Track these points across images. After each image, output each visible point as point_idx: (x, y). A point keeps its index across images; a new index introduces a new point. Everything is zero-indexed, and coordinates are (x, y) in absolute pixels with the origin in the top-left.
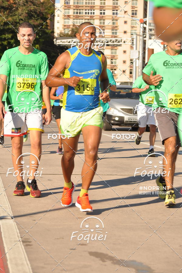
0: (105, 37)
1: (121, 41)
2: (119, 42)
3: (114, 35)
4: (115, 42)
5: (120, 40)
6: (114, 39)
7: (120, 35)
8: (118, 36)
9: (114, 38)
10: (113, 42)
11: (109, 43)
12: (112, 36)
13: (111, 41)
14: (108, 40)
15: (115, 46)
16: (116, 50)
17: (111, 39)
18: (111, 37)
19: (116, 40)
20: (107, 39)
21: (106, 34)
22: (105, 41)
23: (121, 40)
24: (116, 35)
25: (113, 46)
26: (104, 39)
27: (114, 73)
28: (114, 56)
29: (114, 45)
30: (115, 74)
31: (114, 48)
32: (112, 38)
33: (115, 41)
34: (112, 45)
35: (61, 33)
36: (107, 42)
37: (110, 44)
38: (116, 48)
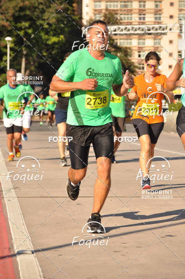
0: (147, 23)
1: (166, 29)
2: (163, 30)
3: (158, 21)
4: (158, 30)
5: (165, 27)
6: (157, 26)
7: (165, 21)
8: (162, 22)
9: (158, 24)
10: (157, 30)
11: (151, 31)
12: (155, 22)
13: (153, 28)
14: (150, 28)
15: (159, 34)
16: (160, 39)
17: (154, 26)
18: (153, 23)
19: (160, 27)
20: (148, 26)
21: (147, 19)
22: (146, 28)
23: (167, 27)
24: (159, 21)
25: (157, 35)
26: (145, 26)
27: (158, 69)
28: (158, 47)
29: (157, 33)
30: (160, 70)
31: (157, 37)
32: (155, 24)
33: (158, 28)
34: (155, 33)
35: (91, 20)
36: (149, 30)
37: (152, 33)
38: (159, 37)
